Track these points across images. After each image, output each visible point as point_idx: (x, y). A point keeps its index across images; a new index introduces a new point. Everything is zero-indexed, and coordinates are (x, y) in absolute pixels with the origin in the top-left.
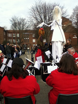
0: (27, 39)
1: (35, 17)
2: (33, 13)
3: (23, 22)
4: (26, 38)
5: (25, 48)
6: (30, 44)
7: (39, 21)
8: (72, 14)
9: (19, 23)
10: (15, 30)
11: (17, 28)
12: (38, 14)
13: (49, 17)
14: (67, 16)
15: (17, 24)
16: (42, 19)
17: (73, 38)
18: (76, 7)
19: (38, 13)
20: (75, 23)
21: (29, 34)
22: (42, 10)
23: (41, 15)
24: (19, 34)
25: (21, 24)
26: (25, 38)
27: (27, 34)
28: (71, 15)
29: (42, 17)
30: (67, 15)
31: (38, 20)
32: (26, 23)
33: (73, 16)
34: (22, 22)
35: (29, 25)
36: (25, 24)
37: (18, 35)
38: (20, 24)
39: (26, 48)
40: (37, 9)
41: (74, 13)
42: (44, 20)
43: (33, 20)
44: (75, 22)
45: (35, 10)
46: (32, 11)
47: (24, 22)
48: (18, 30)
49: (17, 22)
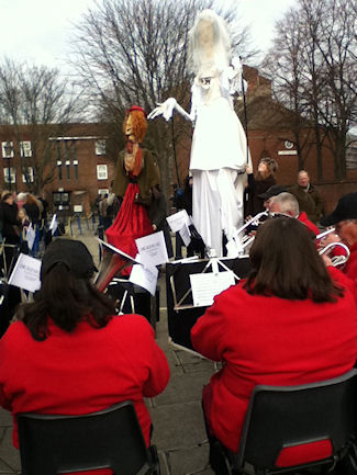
0: (68, 163)
1: (104, 60)
2: (97, 45)
3: (45, 84)
4: (64, 163)
5: (61, 208)
6: (84, 189)
7: (122, 82)
8: (272, 45)
9: (27, 92)
10: (12, 123)
11: (19, 112)
12: (119, 46)
13: (170, 60)
14: (249, 56)
15: (21, 97)
16: (135, 70)
17: (280, 153)
18: (288, 15)
19: (116, 42)
20: (285, 86)
21: (78, 143)
22: (137, 29)
23: (131, 52)
24: (29, 143)
25: (39, 96)
26: (59, 163)
27: (69, 143)
28: (267, 53)
29: (139, 62)
30: (250, 50)
31: (120, 75)
32: (62, 92)
33: (278, 56)
34: (41, 84)
35: (75, 97)
36: (58, 96)
37: (27, 148)
38: (31, 95)
39: (67, 208)
40: (110, 25)
41: (278, 42)
42: (145, 74)
43: (97, 78)
44: (284, 82)
45: (104, 29)
46: (91, 35)
47: (53, 88)
48: (24, 122)
49: (19, 88)
